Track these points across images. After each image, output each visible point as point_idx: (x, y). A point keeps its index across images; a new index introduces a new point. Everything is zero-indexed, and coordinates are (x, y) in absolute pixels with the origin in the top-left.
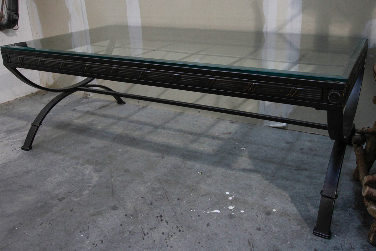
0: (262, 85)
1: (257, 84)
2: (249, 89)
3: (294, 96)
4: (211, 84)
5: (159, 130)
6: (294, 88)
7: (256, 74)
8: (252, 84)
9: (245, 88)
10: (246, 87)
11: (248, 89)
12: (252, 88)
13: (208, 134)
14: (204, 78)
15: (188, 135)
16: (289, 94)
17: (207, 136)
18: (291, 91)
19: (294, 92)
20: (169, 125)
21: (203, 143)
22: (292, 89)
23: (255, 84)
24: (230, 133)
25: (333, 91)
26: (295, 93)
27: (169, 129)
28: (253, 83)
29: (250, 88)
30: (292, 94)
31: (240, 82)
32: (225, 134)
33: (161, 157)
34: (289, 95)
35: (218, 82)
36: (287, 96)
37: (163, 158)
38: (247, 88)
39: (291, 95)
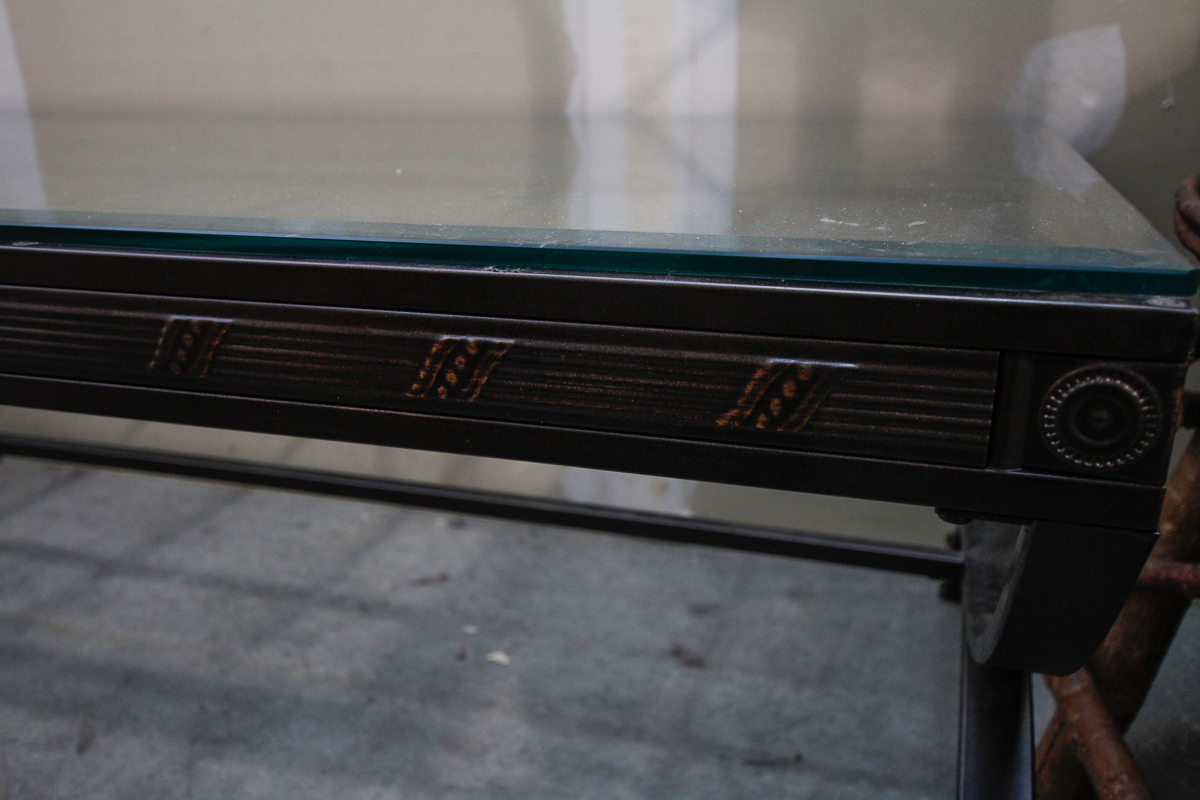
0: (530, 349)
1: (497, 341)
2: (441, 380)
3: (773, 422)
4: (181, 353)
5: (113, 584)
6: (772, 361)
7: (488, 271)
8: (463, 343)
9: (415, 379)
10: (422, 367)
11: (437, 385)
12: (464, 377)
13: (341, 588)
14: (131, 314)
15: (250, 602)
16: (734, 412)
17: (336, 602)
18: (749, 388)
19: (775, 389)
20: (171, 555)
21: (310, 639)
22: (759, 374)
23: (479, 344)
24: (444, 578)
25: (1092, 374)
26: (784, 400)
27: (164, 574)
28: (471, 339)
29: (451, 377)
30: (762, 406)
31: (375, 332)
32: (424, 582)
33: (72, 747)
34: (733, 419)
35: (226, 339)
36: (720, 423)
37: (83, 747)
38: (427, 379)
39: (752, 420)
